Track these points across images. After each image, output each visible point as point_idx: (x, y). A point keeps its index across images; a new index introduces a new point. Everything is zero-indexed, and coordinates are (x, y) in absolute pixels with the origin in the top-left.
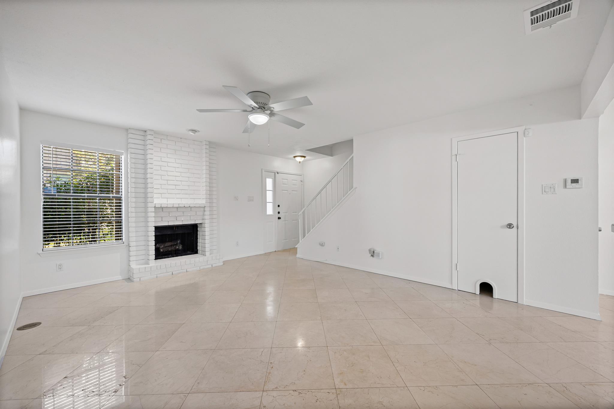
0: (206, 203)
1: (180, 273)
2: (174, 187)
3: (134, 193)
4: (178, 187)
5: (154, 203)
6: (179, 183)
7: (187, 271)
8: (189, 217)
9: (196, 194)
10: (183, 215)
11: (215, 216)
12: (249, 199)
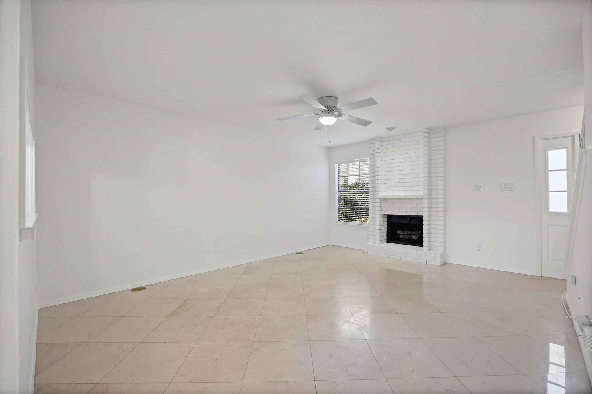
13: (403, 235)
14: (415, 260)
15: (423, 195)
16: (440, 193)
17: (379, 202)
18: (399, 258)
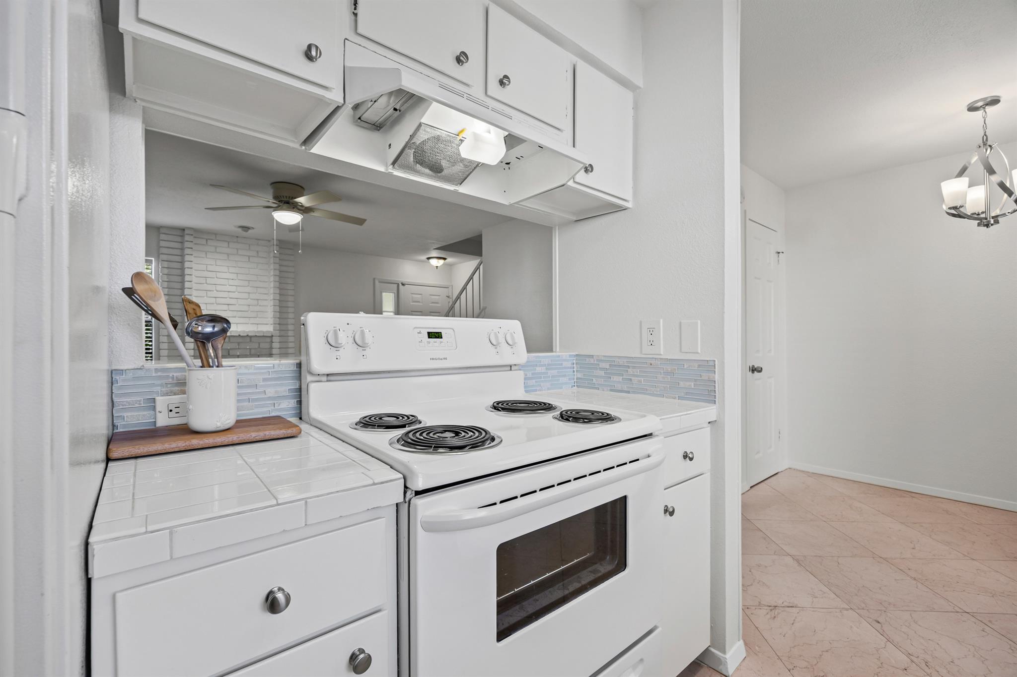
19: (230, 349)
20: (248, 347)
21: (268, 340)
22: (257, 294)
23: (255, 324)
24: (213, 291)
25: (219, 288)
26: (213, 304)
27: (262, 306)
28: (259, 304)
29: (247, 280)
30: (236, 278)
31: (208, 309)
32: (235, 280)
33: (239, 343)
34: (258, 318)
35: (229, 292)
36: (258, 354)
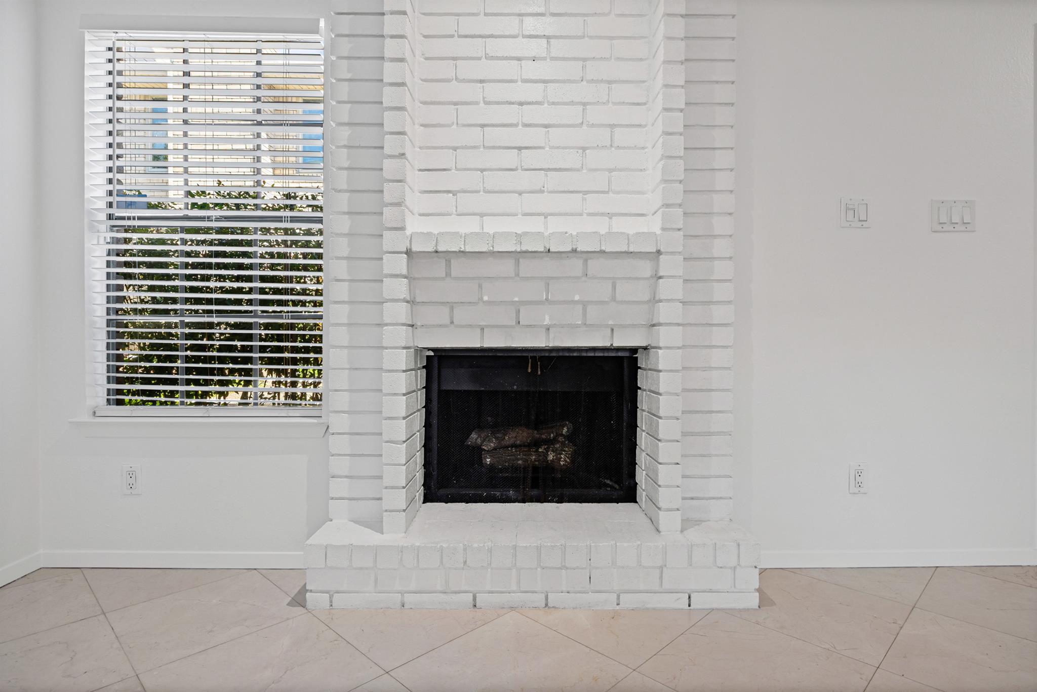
0: (663, 229)
1: (512, 608)
2: (510, 159)
3: (348, 194)
4: (530, 158)
5: (408, 232)
6: (535, 136)
7: (546, 605)
8: (579, 308)
9: (618, 193)
10: (547, 299)
11: (720, 314)
12: (944, 219)
13: (495, 449)
14: (628, 601)
15: (659, 232)
16: (716, 233)
17: (404, 272)
18: (539, 599)
19: (522, 303)
20: (577, 298)
21: (645, 268)
22: (610, 105)
23: (603, 214)
24: (477, 103)
25: (494, 92)
26: (474, 147)
27: (624, 148)
28: (615, 144)
29: (575, 59)
30: (544, 55)
31: (458, 167)
32: (544, 59)
33: (548, 281)
34: (611, 194)
35: (521, 104)
36: (611, 322)
